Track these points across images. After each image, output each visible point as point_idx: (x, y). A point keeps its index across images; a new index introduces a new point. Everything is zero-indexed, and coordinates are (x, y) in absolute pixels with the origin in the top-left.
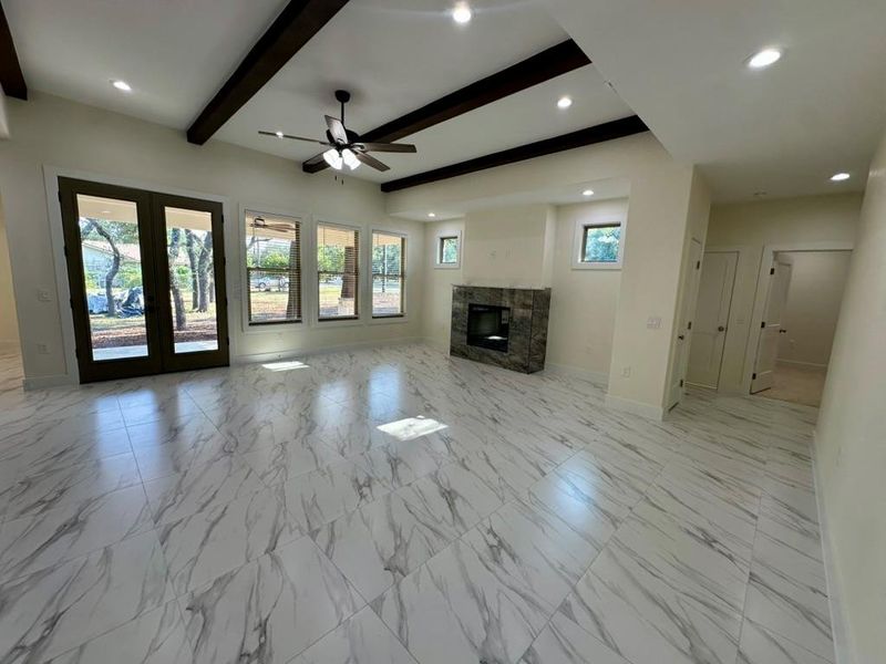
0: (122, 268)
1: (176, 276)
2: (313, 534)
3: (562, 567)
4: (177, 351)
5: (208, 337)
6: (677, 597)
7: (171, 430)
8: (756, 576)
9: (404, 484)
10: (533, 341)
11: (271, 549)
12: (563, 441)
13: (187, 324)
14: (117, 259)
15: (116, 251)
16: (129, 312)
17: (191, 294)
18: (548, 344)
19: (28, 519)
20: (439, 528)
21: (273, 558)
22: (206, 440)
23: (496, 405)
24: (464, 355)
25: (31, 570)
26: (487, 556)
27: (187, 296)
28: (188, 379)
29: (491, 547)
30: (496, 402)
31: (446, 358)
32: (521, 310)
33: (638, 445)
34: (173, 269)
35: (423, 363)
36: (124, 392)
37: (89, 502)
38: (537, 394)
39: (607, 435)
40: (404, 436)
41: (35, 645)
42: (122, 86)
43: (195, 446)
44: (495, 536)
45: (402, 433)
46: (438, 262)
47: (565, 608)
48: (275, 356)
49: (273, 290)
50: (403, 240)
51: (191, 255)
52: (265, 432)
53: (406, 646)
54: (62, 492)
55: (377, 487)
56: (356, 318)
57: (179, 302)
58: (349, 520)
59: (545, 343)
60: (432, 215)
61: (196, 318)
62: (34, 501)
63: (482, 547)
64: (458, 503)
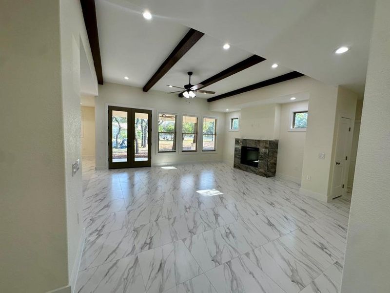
0: (121, 132)
1: (137, 134)
2: (169, 219)
3: (251, 243)
4: (135, 160)
5: (145, 157)
6: (295, 261)
7: (132, 185)
8: (338, 263)
9: (202, 209)
10: (269, 163)
11: (156, 220)
12: (272, 204)
13: (139, 152)
14: (120, 129)
15: (119, 125)
16: (122, 148)
17: (141, 141)
18: (277, 164)
19: (97, 203)
20: (210, 224)
21: (156, 223)
22: (142, 189)
23: (247, 188)
24: (240, 168)
25: (98, 215)
26: (224, 235)
27: (140, 141)
28: (138, 170)
29: (227, 233)
30: (247, 187)
31: (232, 169)
32: (264, 149)
33: (307, 210)
34: (136, 132)
35: (221, 170)
36: (120, 173)
37: (111, 202)
38: (268, 186)
39: (294, 205)
40: (205, 195)
41: (100, 230)
42: (126, 78)
43: (138, 190)
44: (229, 230)
45: (205, 194)
46: (230, 129)
47: (247, 254)
48: (166, 164)
49: (169, 139)
50: (216, 120)
51: (142, 127)
52: (160, 188)
53: (190, 252)
54: (104, 198)
55: (192, 209)
56: (196, 151)
57: (137, 143)
58: (181, 217)
59: (275, 164)
60: (227, 110)
61: (142, 149)
62: (99, 199)
63: (223, 233)
64: (219, 218)
